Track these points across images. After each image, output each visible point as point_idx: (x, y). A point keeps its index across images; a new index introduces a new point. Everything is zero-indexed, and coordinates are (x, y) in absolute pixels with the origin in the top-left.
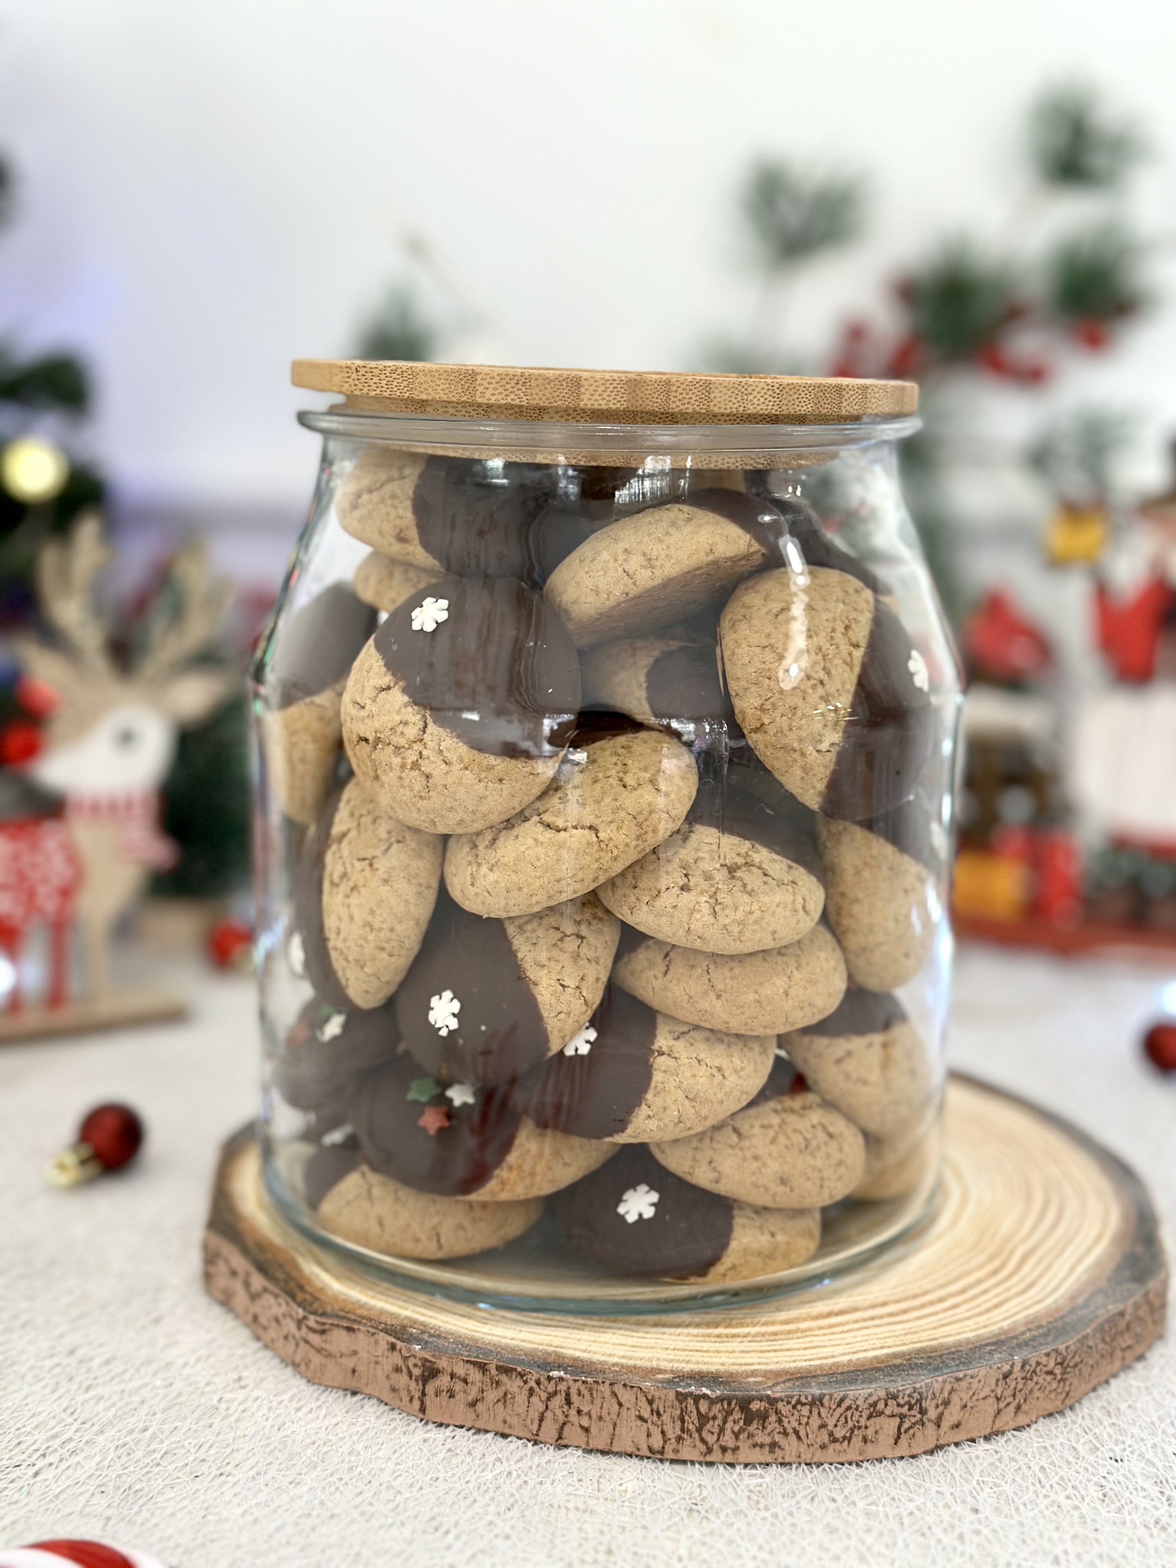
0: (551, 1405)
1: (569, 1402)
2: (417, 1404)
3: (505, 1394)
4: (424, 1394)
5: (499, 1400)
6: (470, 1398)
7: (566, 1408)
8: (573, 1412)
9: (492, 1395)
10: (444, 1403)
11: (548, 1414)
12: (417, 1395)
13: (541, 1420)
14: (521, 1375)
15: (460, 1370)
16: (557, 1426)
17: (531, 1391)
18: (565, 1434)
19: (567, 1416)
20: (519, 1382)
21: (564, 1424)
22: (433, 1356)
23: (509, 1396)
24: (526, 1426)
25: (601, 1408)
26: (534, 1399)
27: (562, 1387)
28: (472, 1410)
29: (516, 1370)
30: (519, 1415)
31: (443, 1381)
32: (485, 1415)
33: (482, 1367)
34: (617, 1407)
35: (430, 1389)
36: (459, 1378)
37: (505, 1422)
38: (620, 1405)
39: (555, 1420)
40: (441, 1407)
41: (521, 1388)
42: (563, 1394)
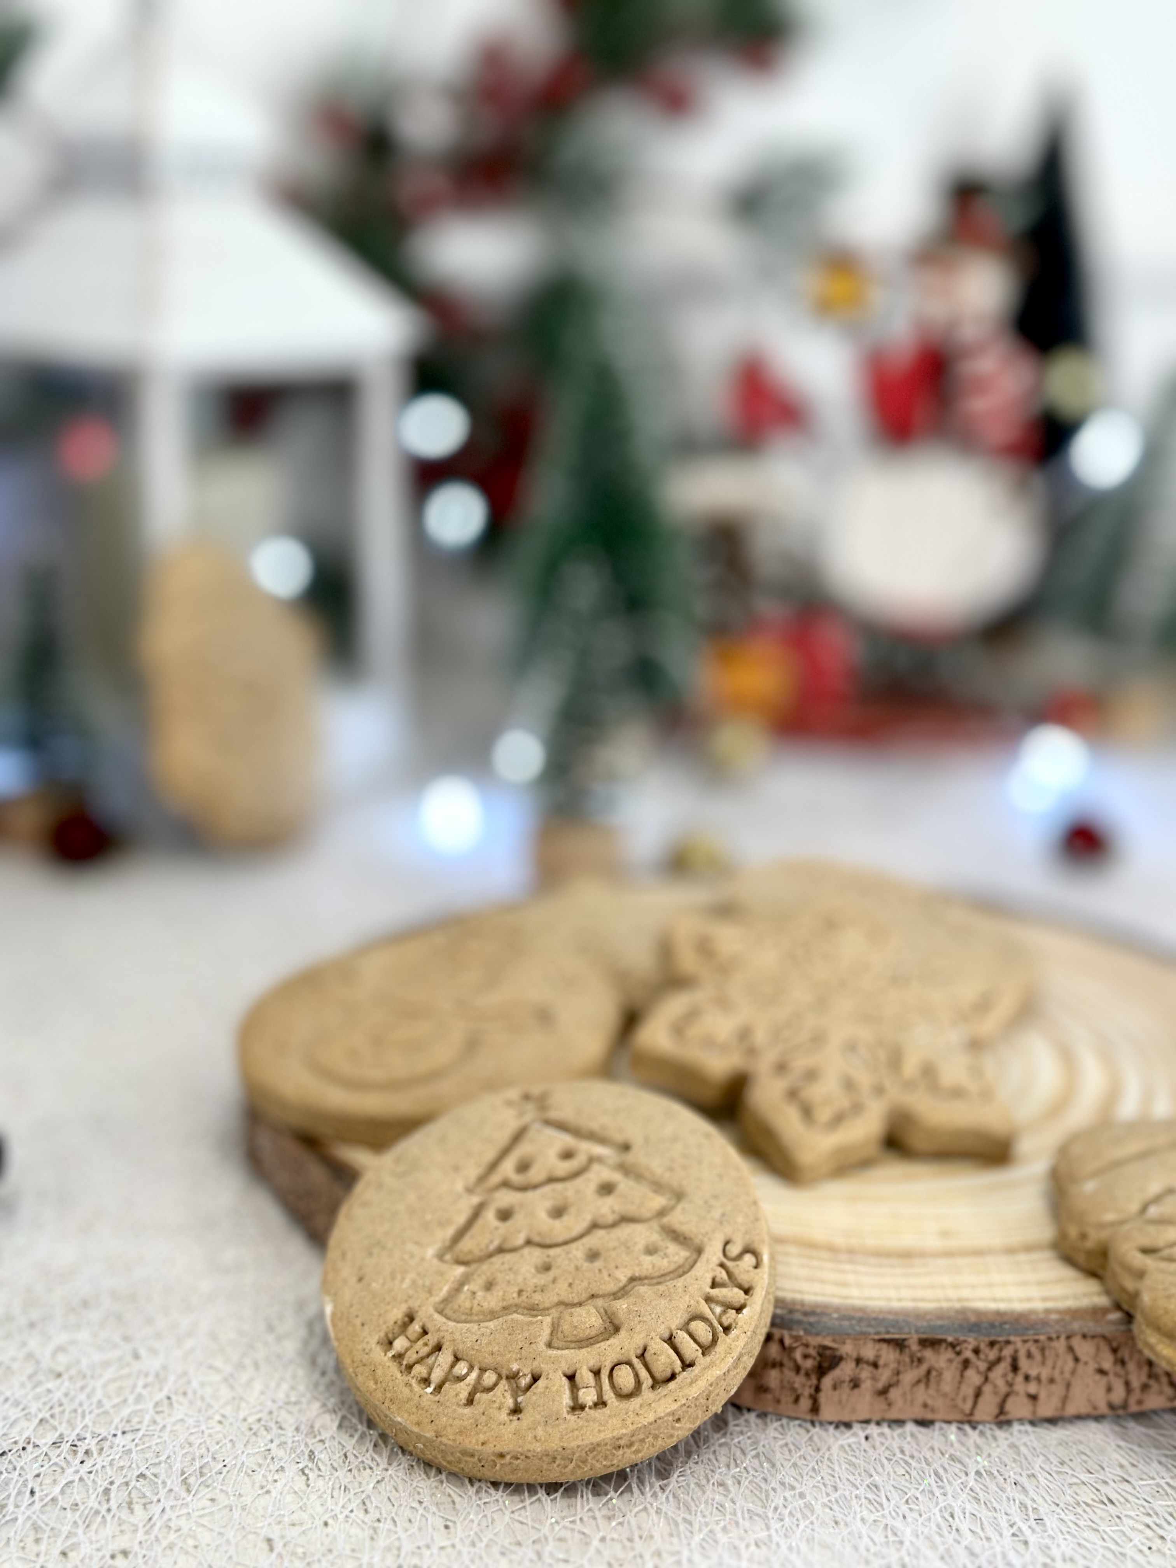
0: (992, 1375)
1: (1015, 1368)
2: (805, 1403)
3: (929, 1372)
4: (818, 1389)
5: (919, 1381)
6: (880, 1386)
7: (1010, 1376)
8: (1020, 1379)
9: (909, 1376)
10: (844, 1397)
11: (987, 1389)
13: (978, 1394)
14: (953, 1346)
15: (869, 1352)
16: (997, 1400)
17: (966, 1363)
18: (1009, 1406)
19: (1010, 1385)
20: (949, 1354)
21: (1007, 1395)
22: (834, 1341)
23: (934, 1373)
24: (955, 1406)
25: (1054, 1368)
26: (970, 1373)
27: (1007, 1352)
28: (882, 1398)
29: (944, 1341)
30: (945, 1395)
31: (846, 1370)
32: (900, 1403)
33: (899, 1344)
34: (1070, 1364)
35: (827, 1382)
36: (868, 1363)
37: (925, 1406)
38: (1077, 1360)
39: (996, 1393)
40: (840, 1402)
41: (950, 1361)
42: (1009, 1360)
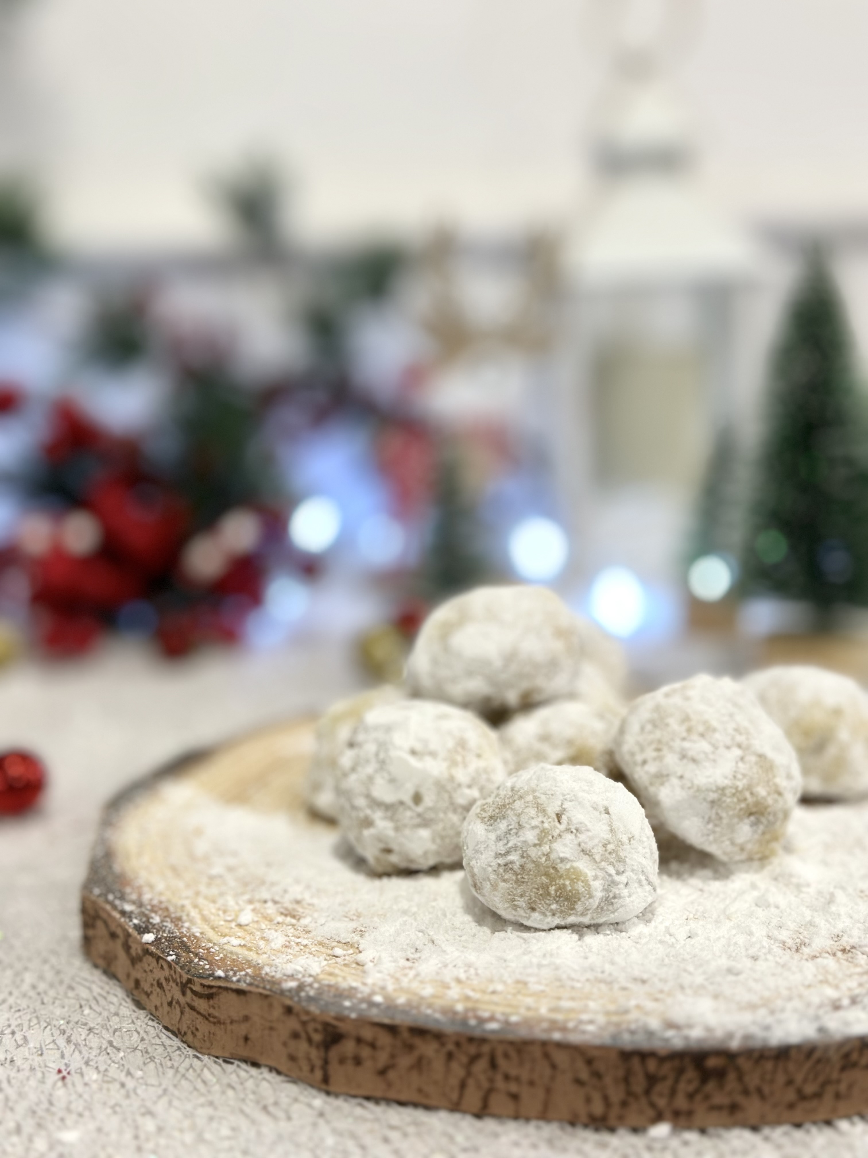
12: (318, 1063)
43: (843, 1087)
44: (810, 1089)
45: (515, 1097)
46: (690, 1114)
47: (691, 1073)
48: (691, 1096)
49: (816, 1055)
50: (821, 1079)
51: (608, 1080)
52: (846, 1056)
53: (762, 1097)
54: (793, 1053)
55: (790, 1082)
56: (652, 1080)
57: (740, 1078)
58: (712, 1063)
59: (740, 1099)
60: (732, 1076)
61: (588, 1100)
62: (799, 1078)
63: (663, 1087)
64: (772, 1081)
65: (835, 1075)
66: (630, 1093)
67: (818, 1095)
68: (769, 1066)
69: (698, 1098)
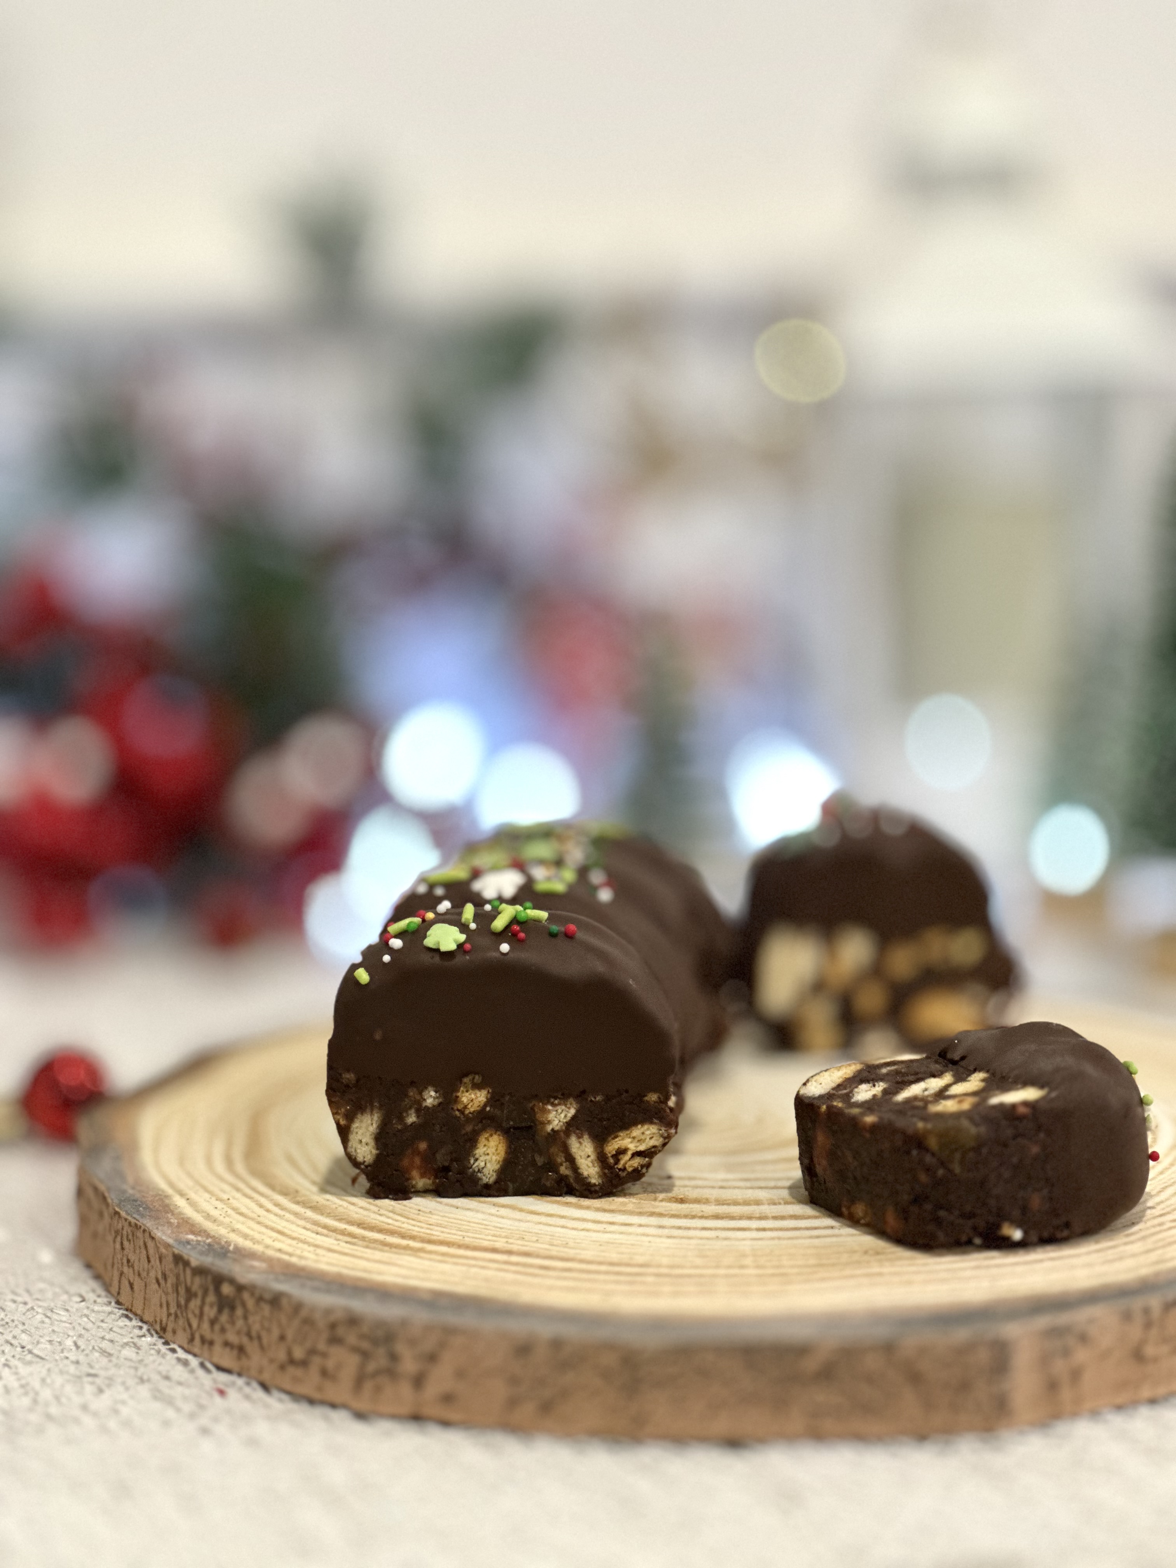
43: (330, 1364)
44: (299, 1353)
45: (131, 1285)
46: (211, 1343)
47: (211, 1298)
48: (213, 1322)
49: (304, 1313)
50: (308, 1344)
51: (169, 1284)
52: (333, 1326)
53: (262, 1347)
54: (284, 1302)
55: (282, 1338)
56: (190, 1295)
57: (245, 1318)
58: (226, 1289)
59: (245, 1340)
60: (239, 1312)
61: (161, 1305)
62: (290, 1334)
63: (195, 1304)
64: (269, 1330)
65: (322, 1346)
66: (179, 1306)
67: (304, 1363)
68: (266, 1309)
69: (217, 1327)
